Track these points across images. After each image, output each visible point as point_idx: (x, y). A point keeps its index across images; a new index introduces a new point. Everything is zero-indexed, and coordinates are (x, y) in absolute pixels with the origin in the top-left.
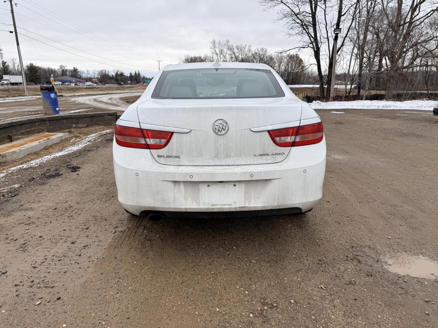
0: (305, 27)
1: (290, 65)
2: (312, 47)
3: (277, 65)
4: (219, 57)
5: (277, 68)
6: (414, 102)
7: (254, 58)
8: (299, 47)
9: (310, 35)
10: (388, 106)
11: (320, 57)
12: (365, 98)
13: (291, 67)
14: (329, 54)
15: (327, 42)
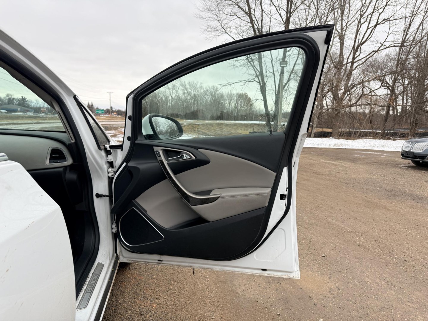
0: (250, 60)
1: (239, 103)
2: (258, 81)
3: (227, 102)
4: (171, 92)
5: (227, 105)
6: (366, 141)
7: (206, 94)
8: (244, 81)
9: (255, 68)
10: (340, 144)
11: (266, 92)
12: (313, 135)
13: (241, 105)
14: (275, 89)
15: (273, 77)
